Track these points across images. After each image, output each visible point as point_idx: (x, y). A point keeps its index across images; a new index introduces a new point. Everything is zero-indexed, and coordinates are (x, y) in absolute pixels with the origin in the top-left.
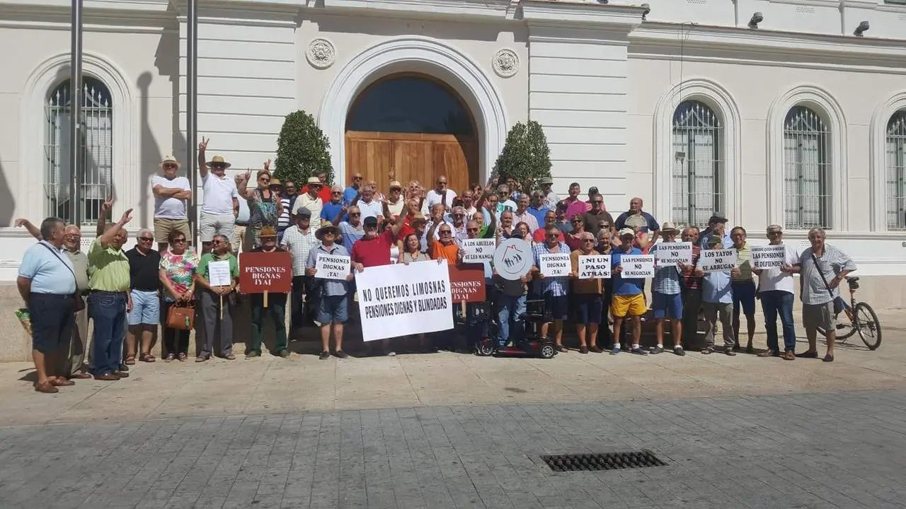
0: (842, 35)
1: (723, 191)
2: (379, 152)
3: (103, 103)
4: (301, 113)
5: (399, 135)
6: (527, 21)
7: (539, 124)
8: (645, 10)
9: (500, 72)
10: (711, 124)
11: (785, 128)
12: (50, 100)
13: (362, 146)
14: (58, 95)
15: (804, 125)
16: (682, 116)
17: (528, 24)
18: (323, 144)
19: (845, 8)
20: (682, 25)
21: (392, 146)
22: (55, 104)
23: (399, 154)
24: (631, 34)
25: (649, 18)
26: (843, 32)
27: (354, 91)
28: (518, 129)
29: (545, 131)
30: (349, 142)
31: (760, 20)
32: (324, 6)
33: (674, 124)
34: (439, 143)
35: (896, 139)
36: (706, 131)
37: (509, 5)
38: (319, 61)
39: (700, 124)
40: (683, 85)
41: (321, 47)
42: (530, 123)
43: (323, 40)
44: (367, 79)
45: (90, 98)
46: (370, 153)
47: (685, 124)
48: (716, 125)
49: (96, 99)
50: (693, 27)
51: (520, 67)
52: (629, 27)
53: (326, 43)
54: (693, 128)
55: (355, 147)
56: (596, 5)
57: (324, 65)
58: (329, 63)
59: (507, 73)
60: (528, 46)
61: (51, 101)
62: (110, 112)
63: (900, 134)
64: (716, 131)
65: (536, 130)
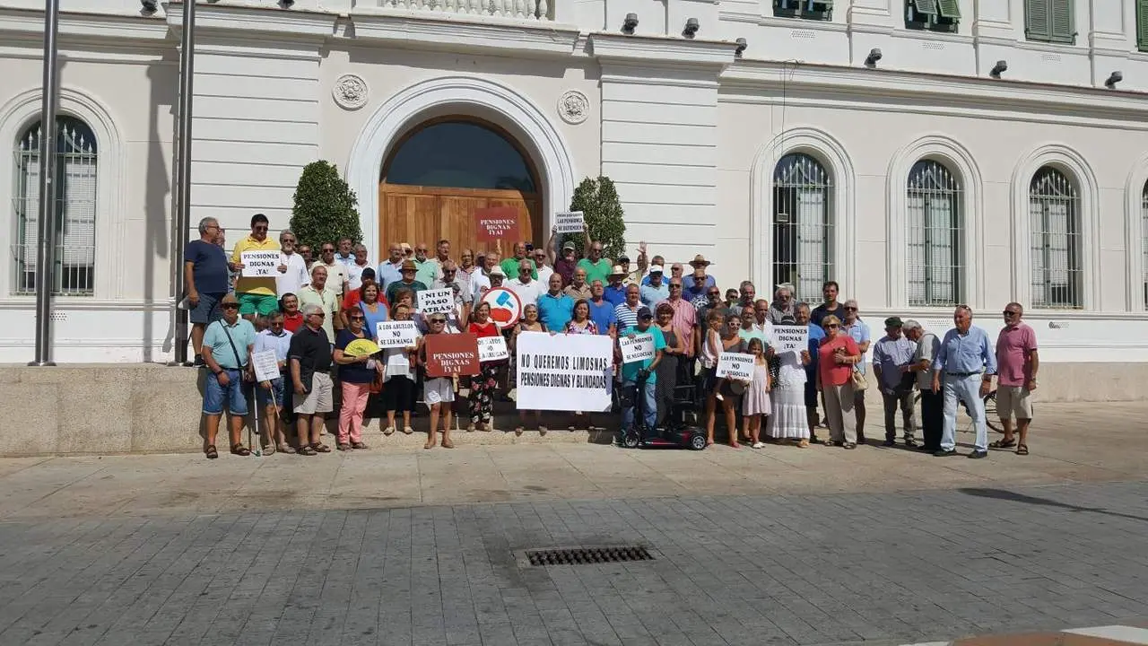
0: (976, 76)
1: (833, 261)
2: (421, 211)
3: (86, 148)
4: (322, 164)
5: (448, 190)
6: (598, 58)
7: (611, 180)
8: (740, 48)
9: (568, 118)
10: (819, 181)
11: (909, 186)
12: (20, 144)
13: (401, 202)
14: (31, 138)
15: (932, 182)
16: (785, 172)
17: (600, 61)
18: (350, 200)
19: (980, 45)
20: (785, 63)
21: (438, 202)
22: (26, 148)
23: (446, 212)
24: (724, 74)
25: (745, 55)
26: (977, 73)
27: (392, 135)
28: (587, 185)
29: (618, 188)
30: (384, 198)
31: (879, 58)
32: (355, 37)
33: (775, 180)
34: (494, 200)
35: (1041, 199)
36: (813, 189)
37: (577, 38)
38: (349, 100)
39: (807, 181)
40: (785, 135)
41: (351, 84)
42: (601, 179)
43: (353, 76)
44: (404, 125)
45: (70, 141)
46: (411, 211)
47: (788, 182)
48: (825, 183)
49: (78, 142)
50: (798, 65)
51: (590, 112)
52: (720, 67)
53: (358, 80)
54: (798, 185)
55: (392, 204)
56: (681, 41)
57: (355, 106)
58: (361, 104)
59: (574, 119)
60: (600, 86)
61: (22, 145)
62: (95, 160)
63: (1046, 193)
64: (826, 189)
65: (607, 187)
